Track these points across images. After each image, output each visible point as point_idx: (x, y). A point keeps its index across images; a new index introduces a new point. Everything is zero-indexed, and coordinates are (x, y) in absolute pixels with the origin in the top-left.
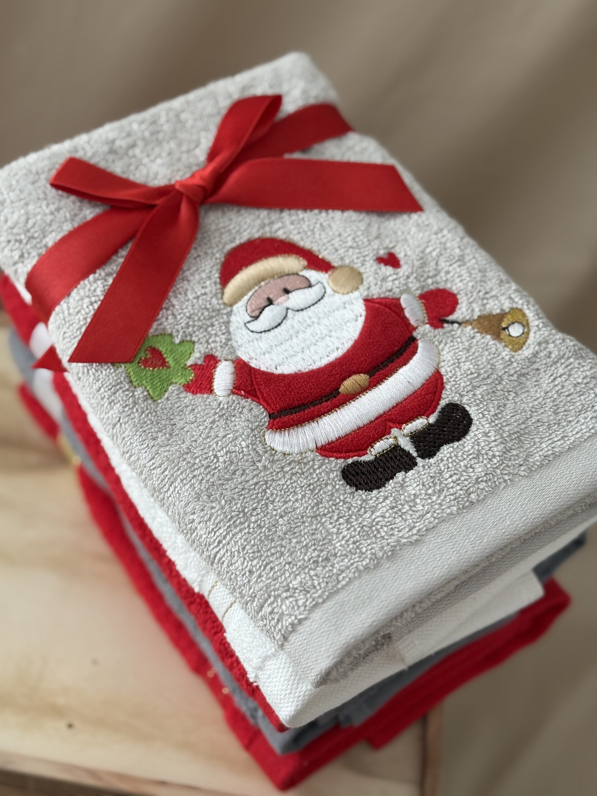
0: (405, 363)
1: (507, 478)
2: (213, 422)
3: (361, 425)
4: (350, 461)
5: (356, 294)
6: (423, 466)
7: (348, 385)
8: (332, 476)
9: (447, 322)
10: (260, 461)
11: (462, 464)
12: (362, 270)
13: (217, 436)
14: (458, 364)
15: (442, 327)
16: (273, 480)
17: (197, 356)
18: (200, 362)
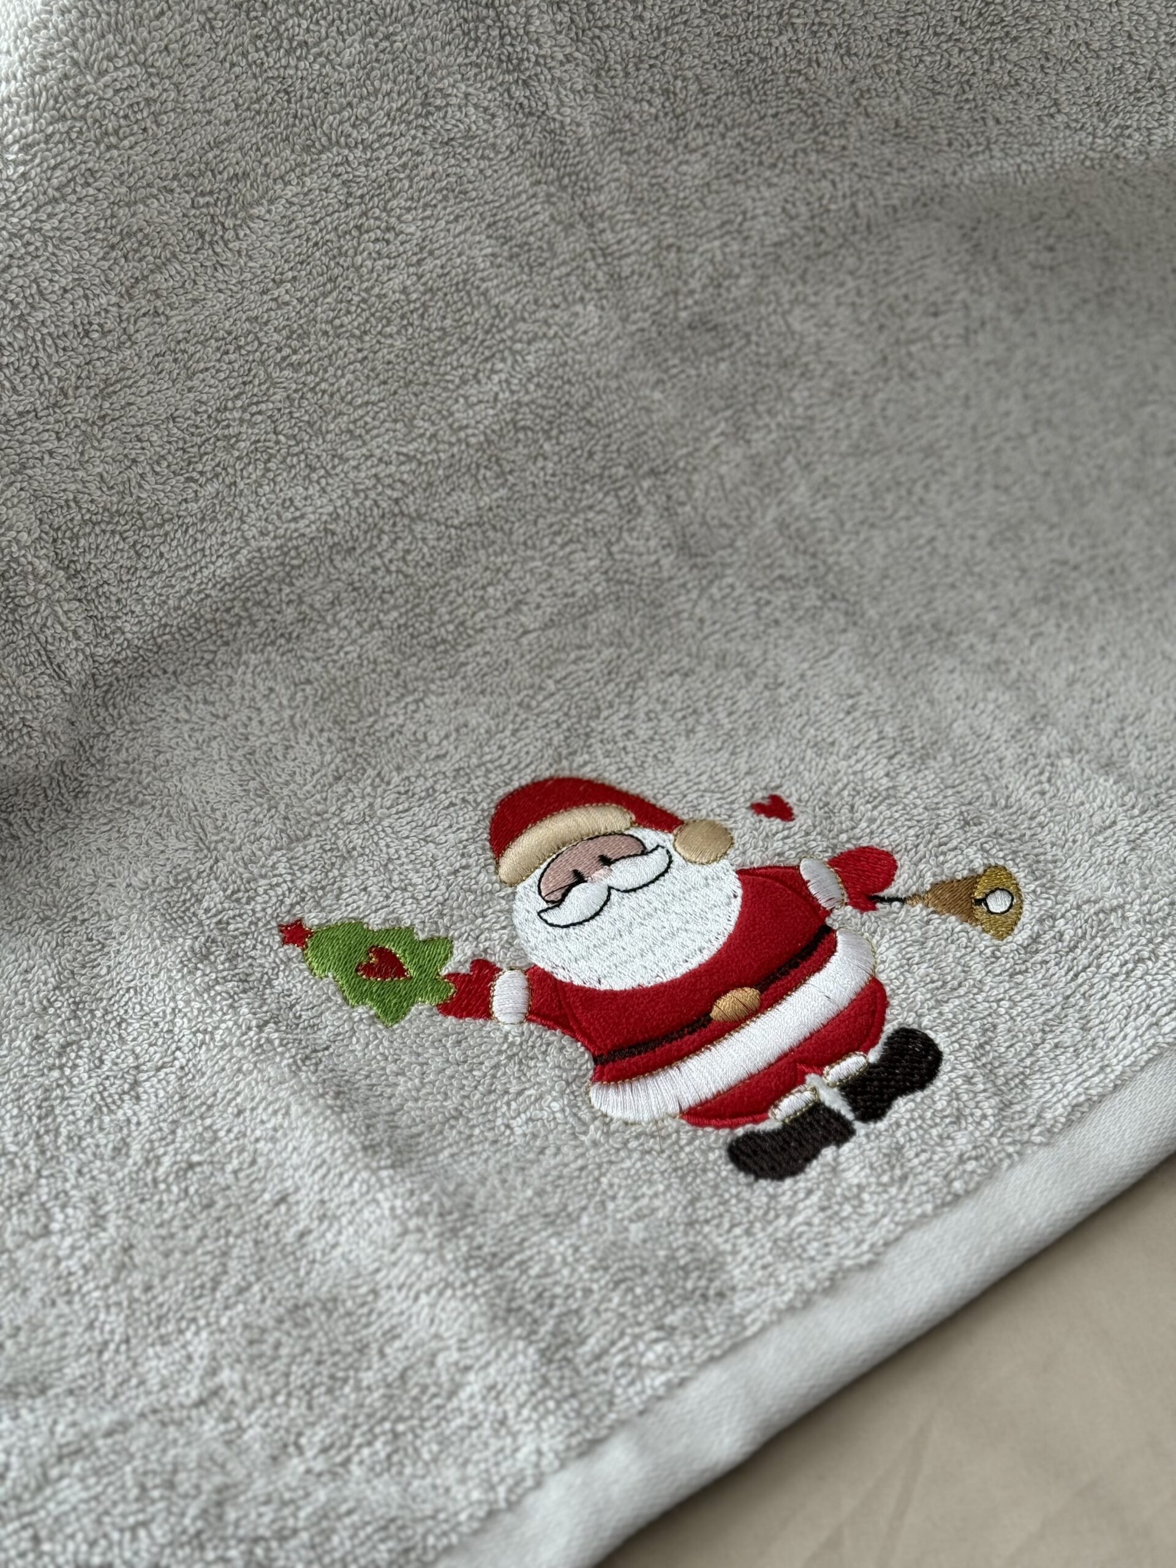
0: (818, 967)
1: (1011, 1149)
2: (497, 1067)
3: (754, 1070)
4: (740, 1131)
5: (724, 862)
6: (867, 1135)
7: (725, 1006)
8: (712, 1157)
9: (882, 900)
10: (585, 1133)
11: (934, 1132)
12: (729, 824)
13: (507, 1092)
14: (907, 965)
15: (874, 909)
16: (611, 1162)
17: (459, 959)
18: (465, 969)
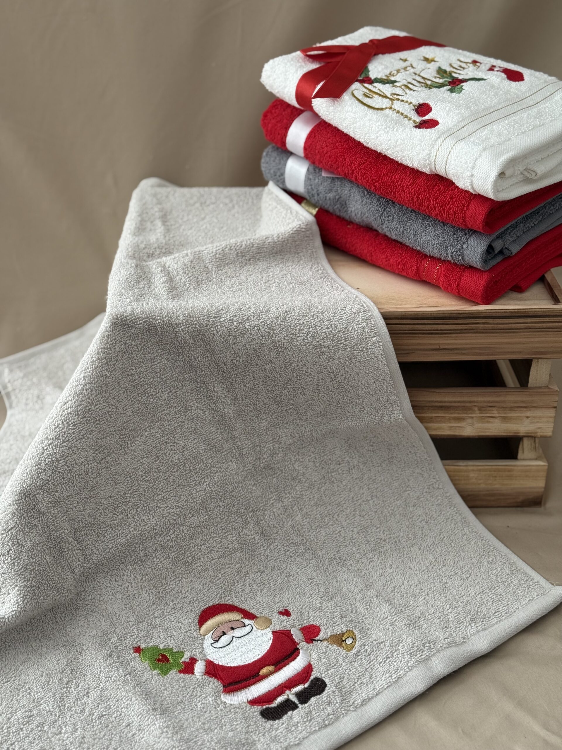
0: (293, 660)
1: (343, 712)
2: (194, 688)
3: (270, 689)
4: (264, 707)
5: (268, 629)
6: (302, 708)
7: (264, 671)
8: (255, 714)
9: (315, 640)
10: (218, 707)
11: (321, 707)
12: (271, 618)
13: (196, 696)
14: (320, 659)
15: (312, 643)
16: (225, 715)
17: (186, 657)
18: (187, 660)
